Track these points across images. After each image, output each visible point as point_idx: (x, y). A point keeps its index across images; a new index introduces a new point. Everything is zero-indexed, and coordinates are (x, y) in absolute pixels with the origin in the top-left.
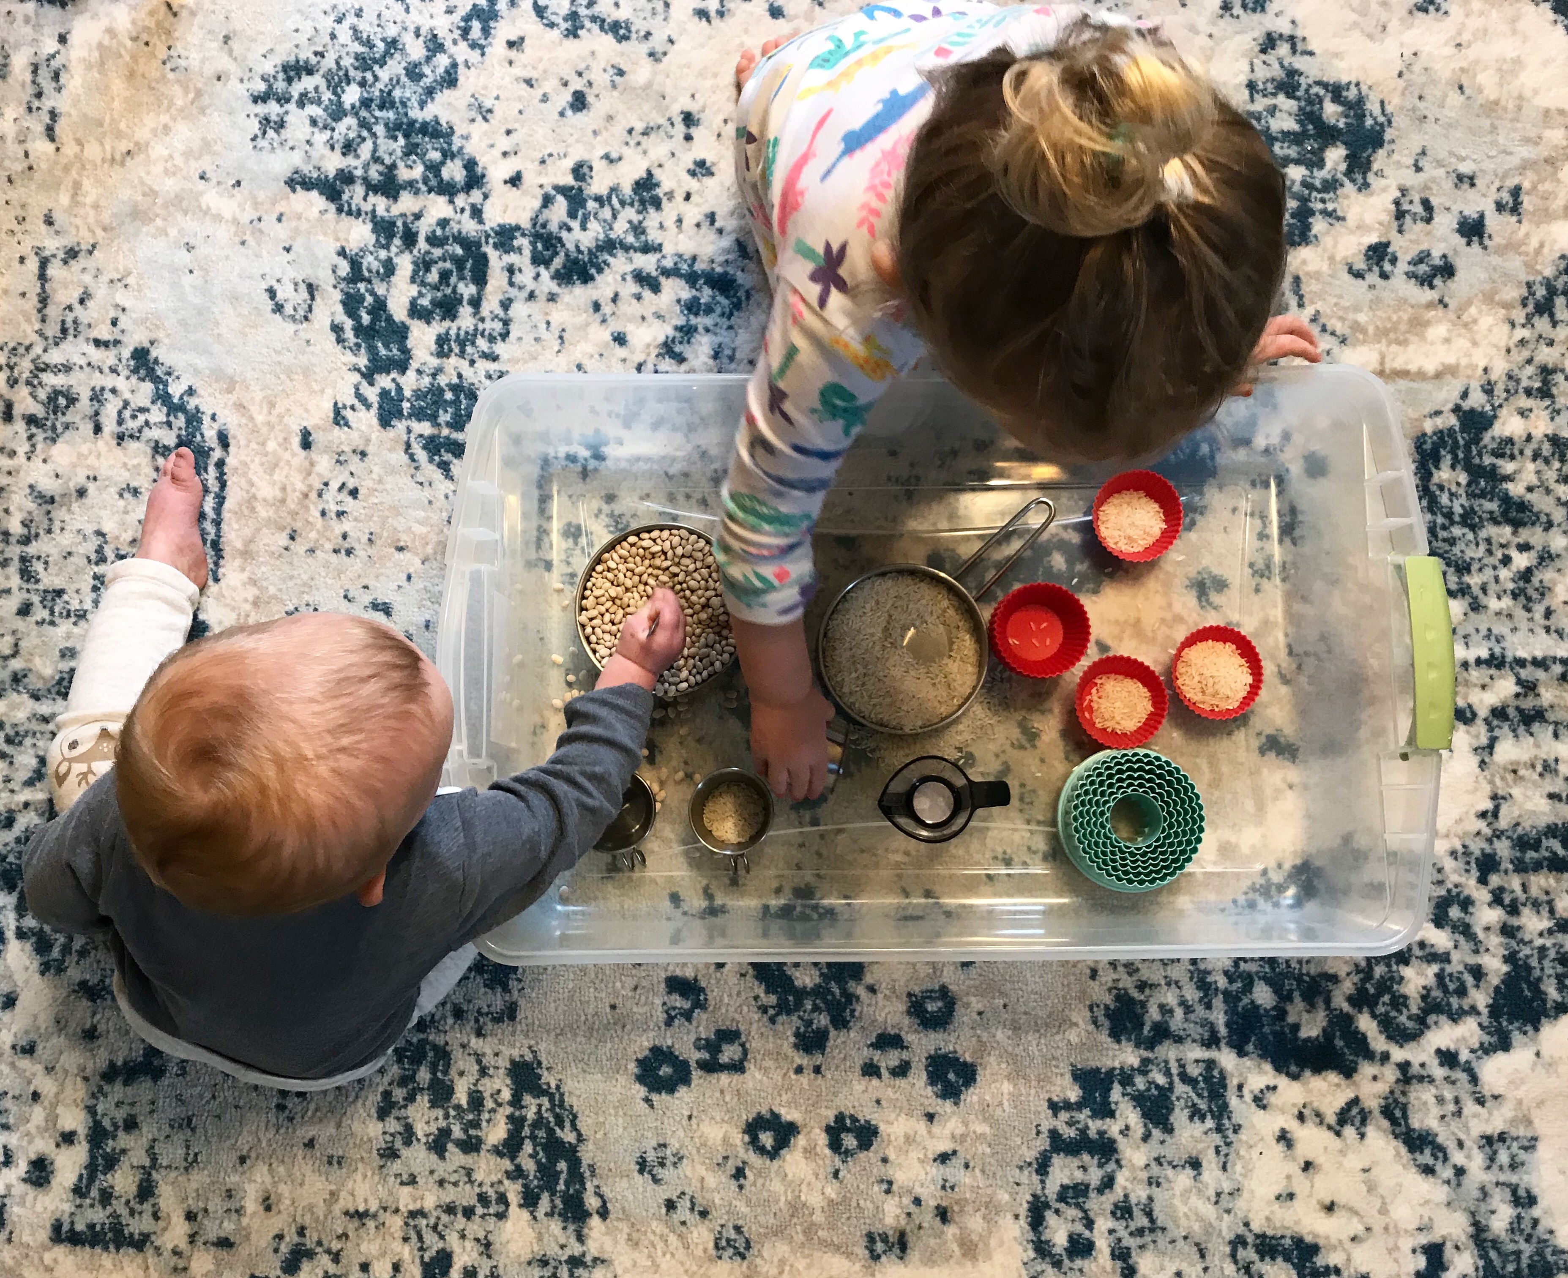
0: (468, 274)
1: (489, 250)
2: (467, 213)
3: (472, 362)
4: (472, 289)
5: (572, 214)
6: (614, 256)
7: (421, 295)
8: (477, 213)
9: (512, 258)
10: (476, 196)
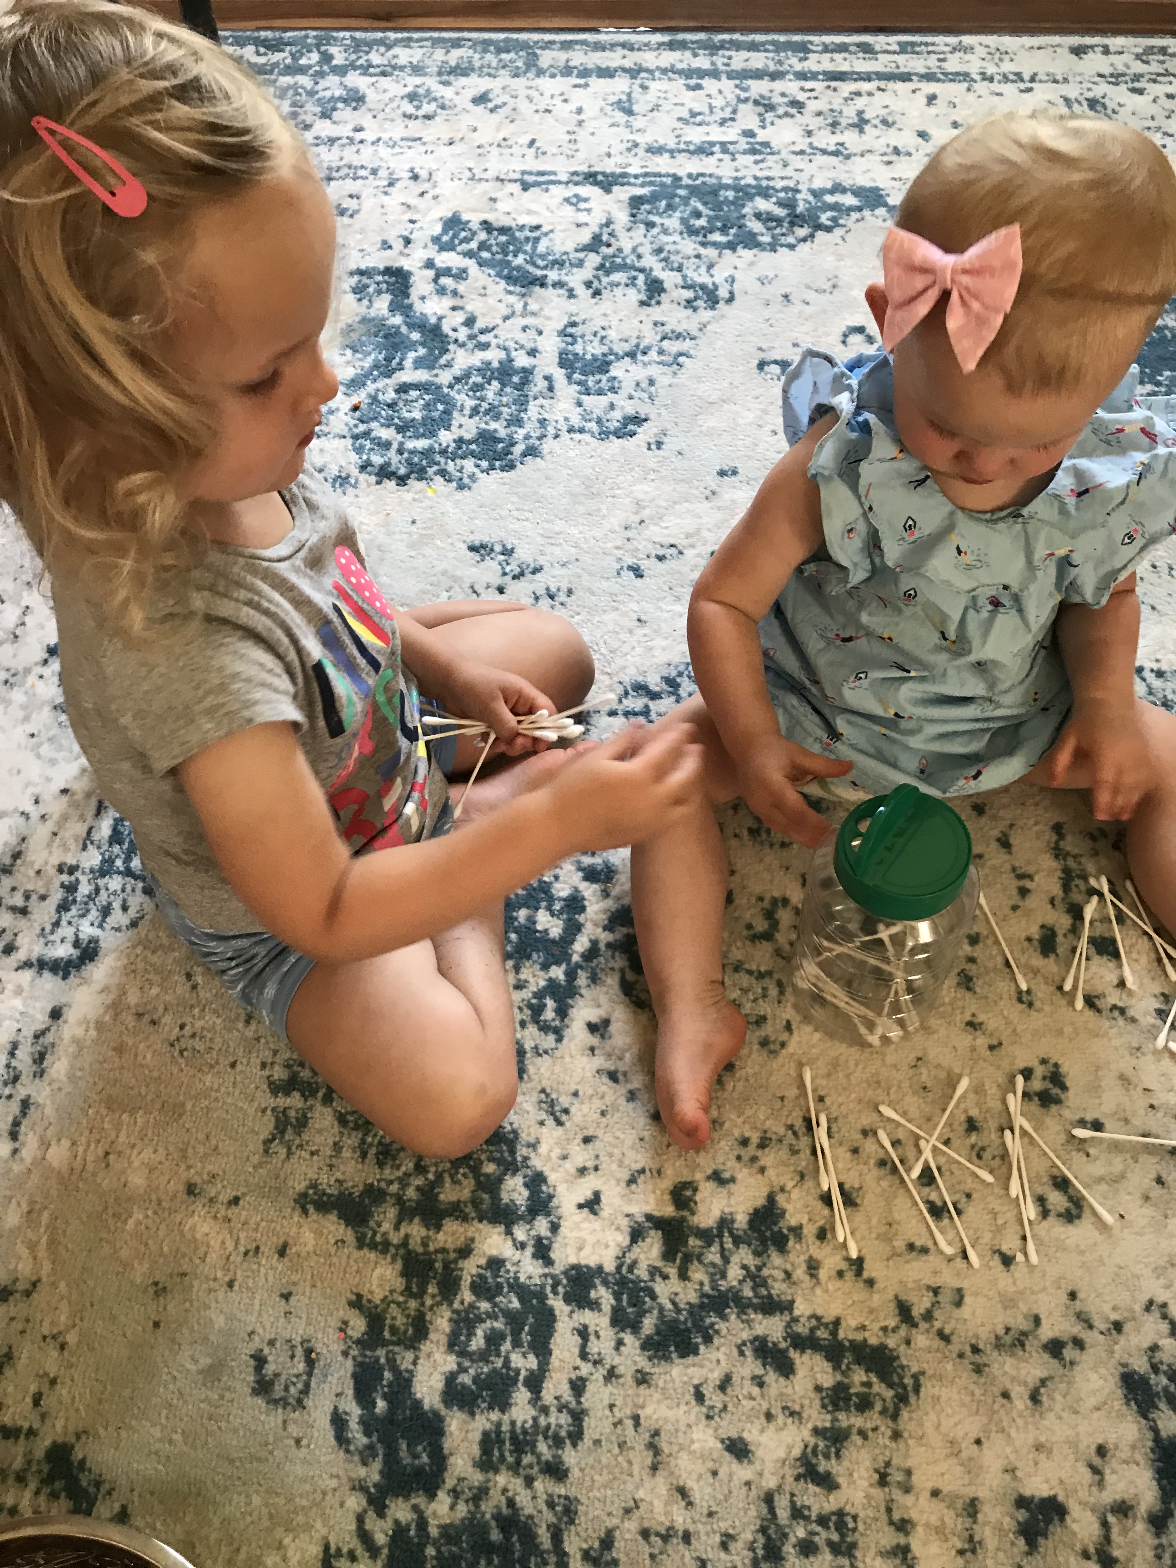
0: (525, 1337)
1: (557, 1304)
2: (529, 1251)
3: (529, 1482)
4: (532, 1362)
5: (668, 1255)
6: (724, 1318)
7: (462, 1370)
8: (542, 1252)
9: (587, 1317)
10: (542, 1226)
